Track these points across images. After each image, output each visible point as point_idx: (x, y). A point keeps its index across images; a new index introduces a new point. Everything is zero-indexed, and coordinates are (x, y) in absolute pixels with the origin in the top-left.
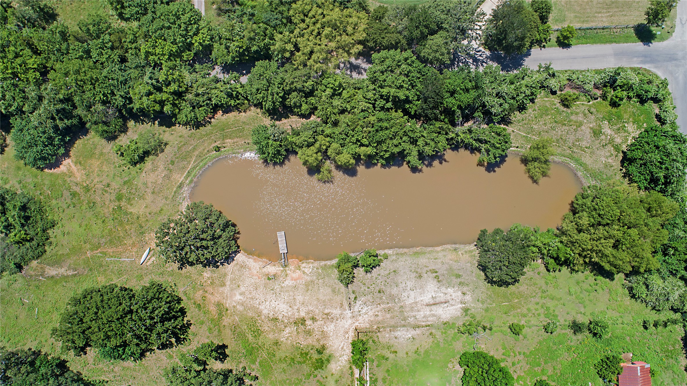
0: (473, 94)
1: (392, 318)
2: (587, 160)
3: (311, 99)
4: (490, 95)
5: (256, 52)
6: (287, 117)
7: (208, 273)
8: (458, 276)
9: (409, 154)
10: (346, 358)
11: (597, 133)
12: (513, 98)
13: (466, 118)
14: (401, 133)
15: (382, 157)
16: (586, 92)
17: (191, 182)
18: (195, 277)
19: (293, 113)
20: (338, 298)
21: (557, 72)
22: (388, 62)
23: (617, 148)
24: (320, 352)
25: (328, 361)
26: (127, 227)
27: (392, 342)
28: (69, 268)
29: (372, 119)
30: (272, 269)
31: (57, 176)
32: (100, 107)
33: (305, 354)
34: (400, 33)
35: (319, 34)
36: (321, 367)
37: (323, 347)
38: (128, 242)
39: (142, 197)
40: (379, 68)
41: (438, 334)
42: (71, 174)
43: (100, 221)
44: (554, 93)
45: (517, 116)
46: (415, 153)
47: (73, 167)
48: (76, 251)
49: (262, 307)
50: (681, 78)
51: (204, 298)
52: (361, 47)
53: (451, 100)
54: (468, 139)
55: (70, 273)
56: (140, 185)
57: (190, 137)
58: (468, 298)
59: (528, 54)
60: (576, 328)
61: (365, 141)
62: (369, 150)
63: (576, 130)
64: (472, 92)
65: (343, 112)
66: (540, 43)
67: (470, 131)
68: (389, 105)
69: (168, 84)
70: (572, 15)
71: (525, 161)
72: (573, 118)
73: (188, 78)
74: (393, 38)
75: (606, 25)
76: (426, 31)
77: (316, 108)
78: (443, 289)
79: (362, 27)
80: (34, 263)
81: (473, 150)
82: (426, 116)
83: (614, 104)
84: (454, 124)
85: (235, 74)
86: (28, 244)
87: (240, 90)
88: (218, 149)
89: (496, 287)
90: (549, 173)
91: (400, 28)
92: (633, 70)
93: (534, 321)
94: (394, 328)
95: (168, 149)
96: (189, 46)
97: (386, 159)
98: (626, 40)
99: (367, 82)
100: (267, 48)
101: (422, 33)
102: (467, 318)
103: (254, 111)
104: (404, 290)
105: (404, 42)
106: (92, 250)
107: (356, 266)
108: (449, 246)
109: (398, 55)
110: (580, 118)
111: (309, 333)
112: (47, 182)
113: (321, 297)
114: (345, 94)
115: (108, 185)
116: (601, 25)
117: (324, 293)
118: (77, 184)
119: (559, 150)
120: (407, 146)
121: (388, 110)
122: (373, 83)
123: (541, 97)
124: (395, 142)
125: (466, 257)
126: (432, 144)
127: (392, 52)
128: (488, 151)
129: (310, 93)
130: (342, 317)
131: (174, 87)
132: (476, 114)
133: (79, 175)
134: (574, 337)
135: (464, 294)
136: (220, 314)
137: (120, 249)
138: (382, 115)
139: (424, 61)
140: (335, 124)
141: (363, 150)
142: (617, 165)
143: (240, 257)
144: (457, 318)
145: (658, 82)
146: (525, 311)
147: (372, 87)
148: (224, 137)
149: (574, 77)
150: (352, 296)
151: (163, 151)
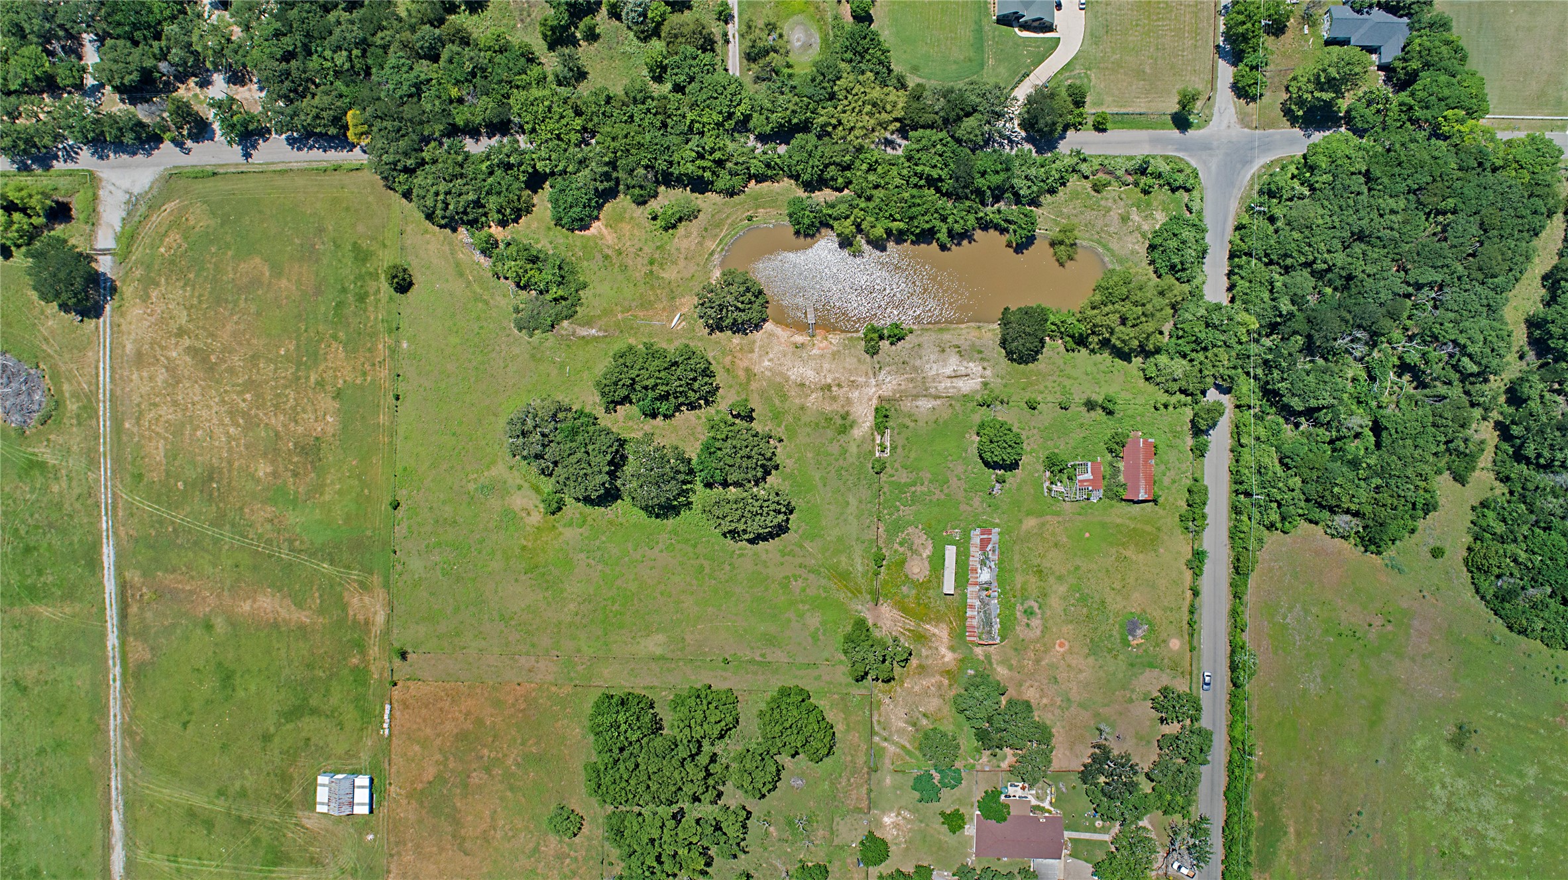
0: (1003, 176)
1: (914, 387)
2: (1114, 245)
3: (848, 174)
4: (1019, 177)
5: (796, 124)
6: (820, 190)
7: (737, 339)
8: (980, 352)
9: (939, 231)
10: (868, 424)
11: (1125, 219)
12: (1043, 181)
13: (997, 199)
14: (932, 210)
15: (912, 233)
16: (1118, 178)
17: (722, 249)
18: (724, 342)
19: (827, 187)
20: (863, 368)
21: (1091, 156)
22: (924, 142)
23: (1144, 236)
24: (844, 418)
25: (851, 427)
26: (659, 292)
27: (913, 411)
28: (600, 330)
29: (906, 195)
30: (799, 339)
31: (589, 238)
32: (641, 171)
33: (829, 420)
34: (937, 113)
35: (860, 111)
36: (844, 432)
37: (847, 413)
38: (659, 306)
39: (675, 263)
40: (915, 146)
41: (957, 406)
42: (602, 237)
43: (631, 285)
44: (1086, 177)
45: (1047, 199)
46: (944, 230)
47: (604, 229)
48: (607, 312)
49: (790, 373)
50: (1214, 168)
51: (733, 363)
52: (898, 125)
53: (982, 180)
54: (997, 219)
55: (601, 334)
56: (673, 250)
57: (724, 204)
58: (988, 373)
59: (1062, 137)
60: (1090, 405)
61: (897, 216)
62: (902, 225)
63: (1104, 216)
64: (1002, 174)
65: (876, 187)
66: (1077, 127)
67: (999, 211)
68: (922, 182)
69: (711, 153)
70: (1110, 99)
71: (1053, 244)
72: (1103, 203)
73: (731, 146)
74: (928, 118)
75: (1142, 111)
76: (962, 113)
77: (850, 182)
78: (965, 363)
79: (901, 105)
80: (565, 323)
81: (1003, 231)
82: (957, 194)
83: (1146, 192)
84: (983, 204)
85: (773, 144)
86: (563, 303)
87: (778, 161)
88: (750, 219)
89: (1015, 364)
90: (1076, 256)
91: (937, 108)
92: (1166, 158)
93: (1050, 398)
94: (916, 397)
95: (701, 215)
96: (730, 115)
97: (917, 235)
98: (1163, 126)
99: (903, 159)
100: (807, 120)
101: (958, 115)
102: (986, 392)
103: (787, 183)
104: (927, 362)
105: (940, 122)
106: (623, 312)
107: (881, 338)
108: (972, 324)
109: (935, 135)
110: (1110, 203)
111: (834, 399)
112: (578, 244)
113: (847, 366)
114: (880, 170)
115: (641, 249)
116: (1138, 111)
117: (850, 362)
118: (609, 247)
119: (1087, 235)
120: (937, 223)
121: (921, 187)
122: (908, 160)
123: (1074, 181)
124: (926, 218)
125: (990, 334)
126: (962, 222)
127: (928, 132)
128: (1015, 231)
129: (848, 167)
130: (867, 384)
131: (717, 155)
132: (1006, 195)
133: (610, 238)
134: (1087, 415)
135: (984, 369)
136: (749, 380)
137: (651, 313)
138: (915, 192)
139: (959, 141)
140: (869, 199)
141: (895, 225)
142: (1142, 250)
143: (768, 326)
144: (977, 391)
145: (1188, 171)
146: (1042, 388)
147: (907, 164)
148: (758, 207)
149: (1106, 162)
150: (877, 366)
151: (696, 217)
